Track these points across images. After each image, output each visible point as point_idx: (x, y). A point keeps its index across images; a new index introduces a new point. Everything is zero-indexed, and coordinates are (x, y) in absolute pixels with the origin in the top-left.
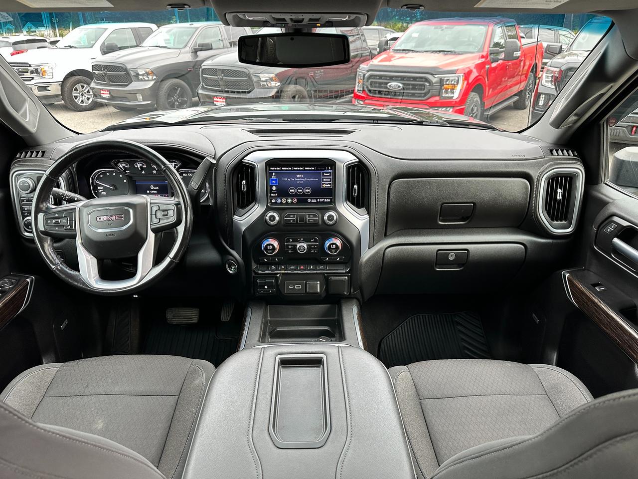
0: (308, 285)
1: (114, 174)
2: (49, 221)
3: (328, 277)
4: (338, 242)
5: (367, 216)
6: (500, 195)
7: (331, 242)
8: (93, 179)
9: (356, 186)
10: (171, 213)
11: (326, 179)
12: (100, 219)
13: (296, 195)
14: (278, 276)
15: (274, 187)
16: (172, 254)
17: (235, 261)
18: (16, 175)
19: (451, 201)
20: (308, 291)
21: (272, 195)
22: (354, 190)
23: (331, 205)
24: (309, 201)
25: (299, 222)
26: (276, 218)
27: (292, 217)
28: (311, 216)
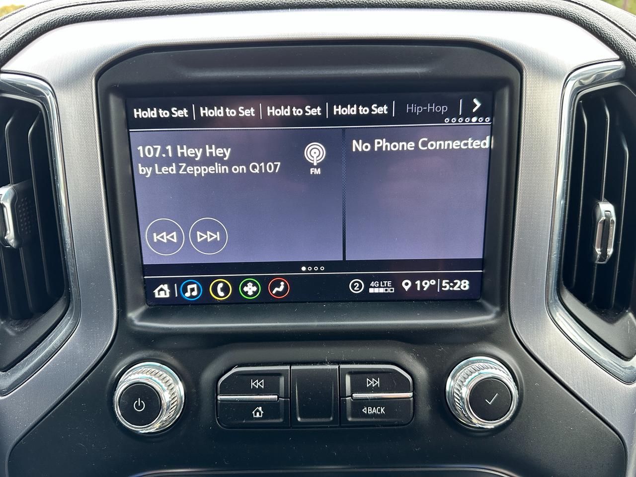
22: (599, 227)
23: (482, 316)
24: (356, 287)
25: (299, 419)
26: (166, 397)
27: (263, 387)
28: (372, 384)
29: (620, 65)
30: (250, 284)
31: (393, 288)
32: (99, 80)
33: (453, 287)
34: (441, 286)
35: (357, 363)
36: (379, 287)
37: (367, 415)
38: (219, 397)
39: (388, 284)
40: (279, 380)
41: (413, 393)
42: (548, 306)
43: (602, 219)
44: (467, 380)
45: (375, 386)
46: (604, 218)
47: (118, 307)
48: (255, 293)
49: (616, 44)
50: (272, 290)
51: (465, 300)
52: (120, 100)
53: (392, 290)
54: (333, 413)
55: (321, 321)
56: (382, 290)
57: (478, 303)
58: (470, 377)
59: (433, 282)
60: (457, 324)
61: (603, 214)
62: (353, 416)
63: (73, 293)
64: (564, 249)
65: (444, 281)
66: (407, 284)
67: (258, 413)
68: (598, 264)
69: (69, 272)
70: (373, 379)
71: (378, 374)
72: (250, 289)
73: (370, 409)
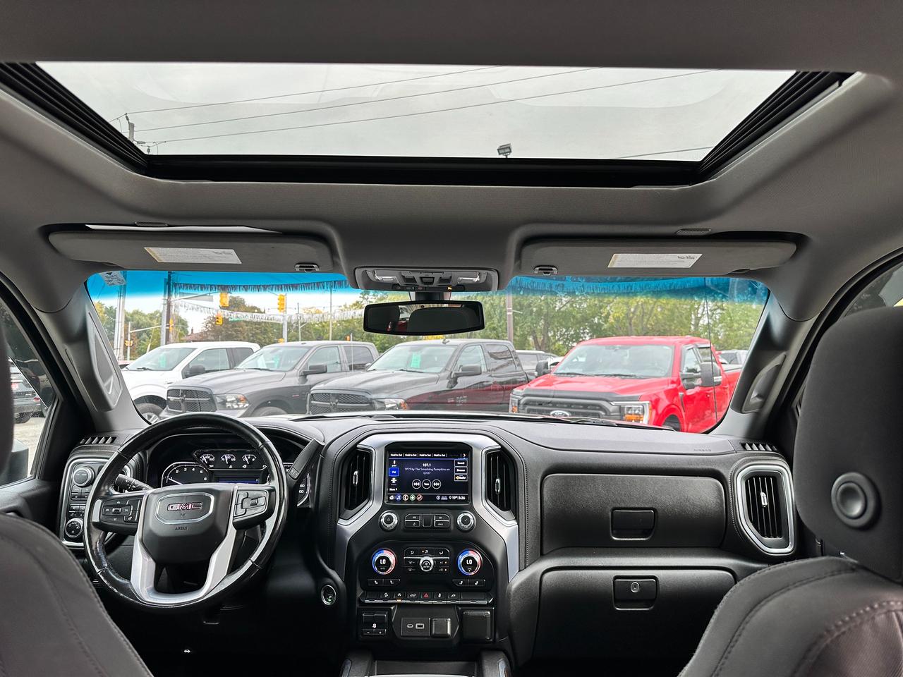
0: (434, 623)
1: (193, 469)
2: (107, 510)
3: (462, 611)
4: (478, 557)
5: (514, 522)
6: (688, 500)
7: (466, 556)
8: (166, 475)
9: (498, 480)
10: (262, 501)
11: (459, 468)
12: (172, 507)
13: (421, 490)
14: (392, 608)
15: (394, 479)
16: (254, 557)
17: (335, 585)
18: (75, 464)
19: (623, 505)
20: (433, 632)
21: (391, 489)
22: (496, 484)
24: (438, 498)
25: (423, 526)
26: (394, 520)
28: (440, 518)
29: (500, 447)
37: (439, 526)
38: (406, 521)
41: (450, 520)
42: (483, 502)
54: (431, 524)
62: (436, 526)
63: (371, 497)
67: (414, 524)
69: (371, 490)
71: (442, 516)
72: (413, 498)
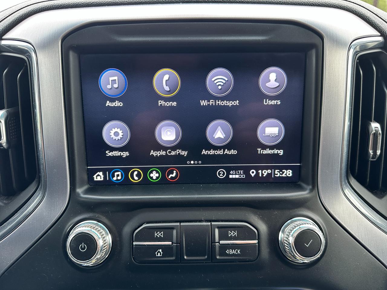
22: (371, 137)
23: (301, 192)
25: (185, 257)
27: (162, 236)
28: (232, 235)
30: (154, 172)
31: (244, 175)
32: (64, 42)
33: (282, 174)
34: (275, 174)
35: (222, 221)
36: (236, 174)
37: (229, 255)
38: (134, 243)
39: (241, 172)
40: (173, 232)
41: (258, 241)
42: (342, 186)
43: (373, 132)
44: (293, 232)
45: (234, 236)
46: (374, 132)
47: (71, 185)
48: (157, 178)
49: (378, 26)
50: (168, 176)
51: (290, 182)
52: (76, 55)
53: (243, 176)
54: (207, 254)
55: (199, 195)
56: (237, 176)
57: (298, 184)
58: (295, 230)
59: (269, 171)
60: (285, 197)
61: (374, 129)
62: (220, 256)
63: (42, 176)
64: (350, 150)
65: (276, 171)
66: (253, 172)
67: (159, 254)
68: (371, 161)
69: (40, 163)
70: (233, 231)
71: (236, 229)
72: (154, 175)
73: (231, 251)
